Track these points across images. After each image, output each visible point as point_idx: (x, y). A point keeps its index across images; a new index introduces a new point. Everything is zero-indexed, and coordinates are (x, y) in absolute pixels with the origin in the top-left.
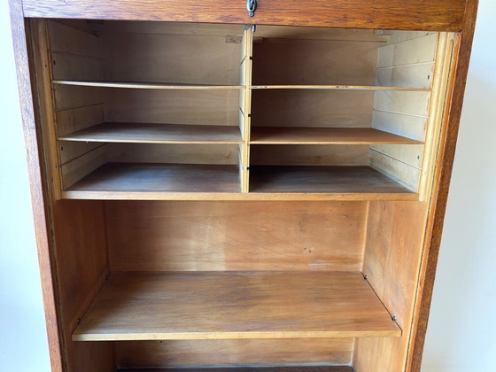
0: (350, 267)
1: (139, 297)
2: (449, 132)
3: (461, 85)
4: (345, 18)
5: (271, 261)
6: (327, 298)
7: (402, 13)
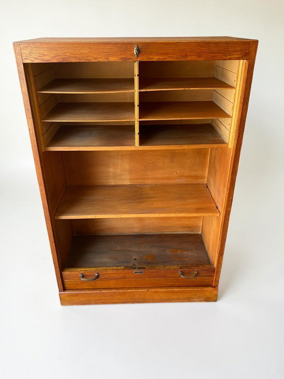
0: (200, 181)
1: (85, 198)
2: (242, 113)
3: (248, 88)
4: (186, 56)
5: (155, 179)
6: (184, 198)
7: (216, 51)
